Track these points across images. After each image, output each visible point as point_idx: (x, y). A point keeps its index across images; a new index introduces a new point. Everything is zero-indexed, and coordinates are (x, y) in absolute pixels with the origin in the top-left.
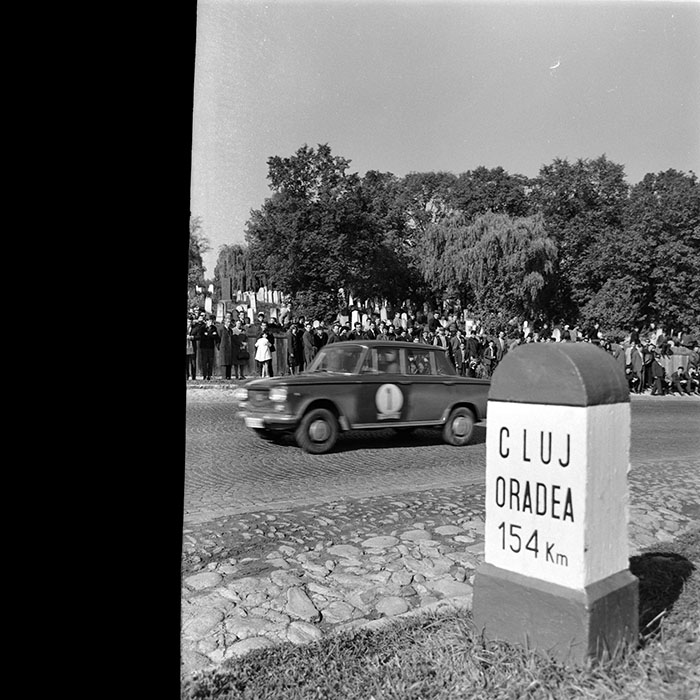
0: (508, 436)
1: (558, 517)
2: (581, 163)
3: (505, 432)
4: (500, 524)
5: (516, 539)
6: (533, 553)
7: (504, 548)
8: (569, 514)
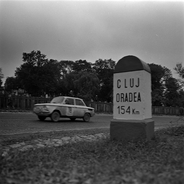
1: (136, 101)
3: (119, 81)
4: (118, 107)
5: (123, 110)
6: (128, 113)
7: (119, 113)
8: (139, 100)
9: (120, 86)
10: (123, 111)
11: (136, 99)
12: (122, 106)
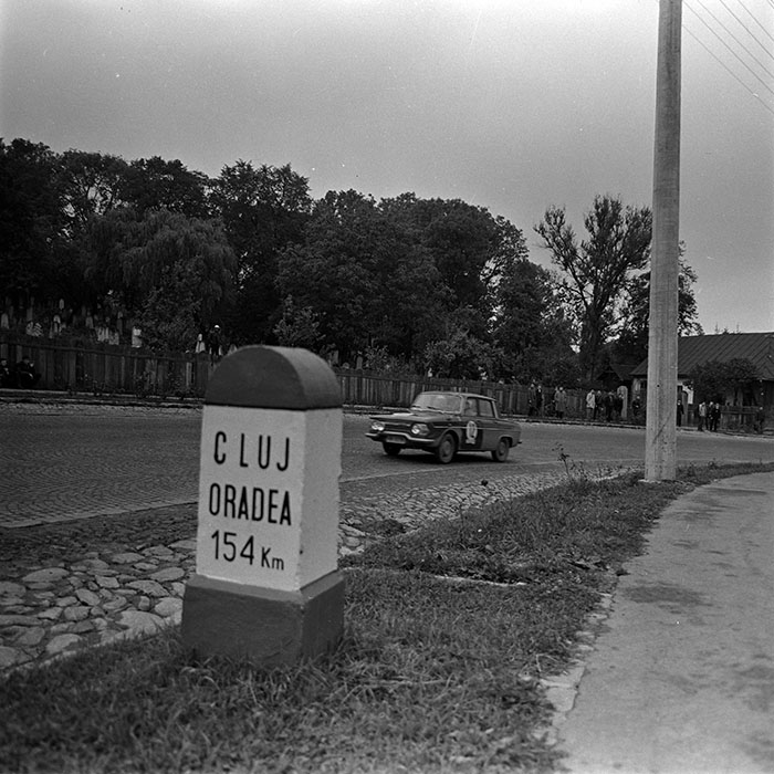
0: (225, 440)
1: (275, 522)
2: (265, 170)
3: (221, 437)
4: (213, 533)
5: (230, 547)
6: (248, 560)
7: (217, 557)
8: (286, 518)
9: (224, 456)
10: (228, 551)
11: (276, 514)
12: (226, 534)
